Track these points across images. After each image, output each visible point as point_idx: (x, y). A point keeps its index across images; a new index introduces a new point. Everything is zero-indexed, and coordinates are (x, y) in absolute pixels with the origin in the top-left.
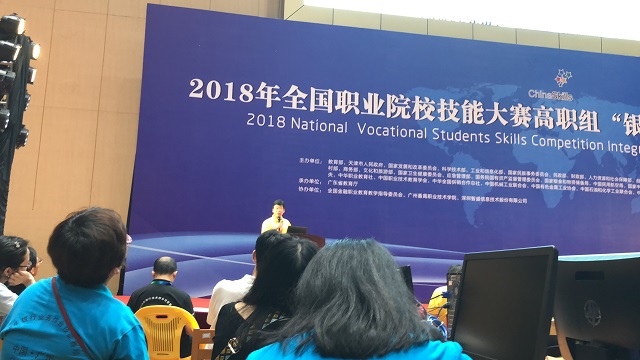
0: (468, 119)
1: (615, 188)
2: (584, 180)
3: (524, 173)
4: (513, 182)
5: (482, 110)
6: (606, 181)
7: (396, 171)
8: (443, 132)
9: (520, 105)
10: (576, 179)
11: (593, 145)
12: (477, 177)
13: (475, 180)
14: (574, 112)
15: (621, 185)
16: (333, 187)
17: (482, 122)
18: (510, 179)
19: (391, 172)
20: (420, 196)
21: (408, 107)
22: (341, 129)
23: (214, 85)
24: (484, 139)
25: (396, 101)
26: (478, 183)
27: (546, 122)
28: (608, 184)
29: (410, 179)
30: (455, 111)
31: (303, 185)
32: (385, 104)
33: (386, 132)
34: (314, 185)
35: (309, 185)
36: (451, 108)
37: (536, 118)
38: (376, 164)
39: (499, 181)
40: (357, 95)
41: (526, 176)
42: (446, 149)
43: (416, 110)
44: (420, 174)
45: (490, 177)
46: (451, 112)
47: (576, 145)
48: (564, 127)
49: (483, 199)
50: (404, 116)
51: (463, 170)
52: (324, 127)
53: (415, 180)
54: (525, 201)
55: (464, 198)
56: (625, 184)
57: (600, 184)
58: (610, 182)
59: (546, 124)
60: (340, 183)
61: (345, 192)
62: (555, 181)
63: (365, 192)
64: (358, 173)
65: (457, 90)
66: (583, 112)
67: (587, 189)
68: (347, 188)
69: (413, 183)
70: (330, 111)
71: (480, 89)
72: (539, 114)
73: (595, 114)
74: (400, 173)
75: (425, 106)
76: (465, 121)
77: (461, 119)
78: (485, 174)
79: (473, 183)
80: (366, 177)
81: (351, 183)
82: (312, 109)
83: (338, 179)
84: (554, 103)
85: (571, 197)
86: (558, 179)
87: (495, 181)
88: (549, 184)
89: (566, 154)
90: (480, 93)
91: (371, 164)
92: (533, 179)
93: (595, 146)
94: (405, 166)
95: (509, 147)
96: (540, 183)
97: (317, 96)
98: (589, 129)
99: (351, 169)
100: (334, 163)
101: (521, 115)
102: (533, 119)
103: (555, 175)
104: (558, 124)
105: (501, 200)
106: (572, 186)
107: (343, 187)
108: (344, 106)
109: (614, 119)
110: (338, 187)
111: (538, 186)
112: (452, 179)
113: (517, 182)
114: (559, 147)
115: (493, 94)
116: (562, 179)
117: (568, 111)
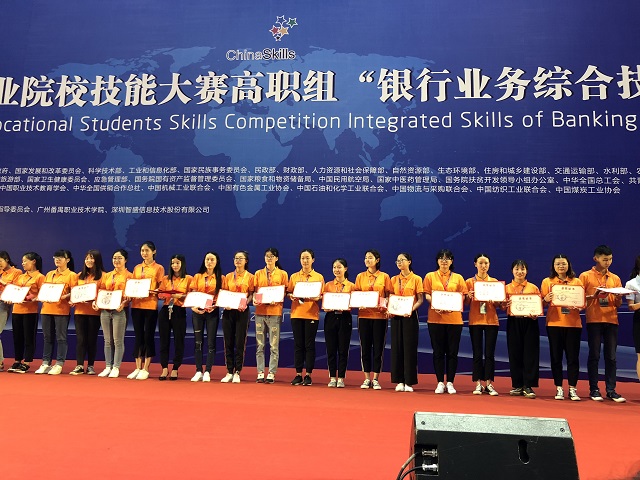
0: (132, 99)
1: (356, 184)
2: (304, 175)
3: (208, 170)
4: (190, 183)
5: (154, 85)
6: (341, 174)
8: (95, 121)
9: (212, 74)
10: (290, 174)
11: (323, 122)
12: (138, 179)
13: (134, 184)
14: (296, 75)
15: (366, 179)
17: (153, 101)
18: (186, 180)
19: (17, 179)
20: (54, 210)
21: (50, 91)
24: (152, 125)
25: (36, 85)
26: (137, 188)
27: (250, 93)
28: (344, 179)
29: (42, 188)
30: (116, 90)
32: (20, 91)
33: (17, 127)
36: (110, 87)
37: (235, 89)
39: (169, 184)
41: (212, 174)
42: (97, 144)
43: (61, 94)
44: (57, 179)
45: (155, 178)
46: (110, 92)
47: (295, 123)
48: (278, 99)
49: (142, 210)
50: (44, 104)
51: (119, 170)
53: (49, 188)
54: (206, 209)
55: (115, 210)
56: (373, 177)
57: (329, 179)
58: (348, 175)
59: (250, 97)
62: (257, 178)
65: (122, 62)
66: (311, 73)
67: (308, 188)
69: (46, 192)
71: (153, 58)
72: (240, 84)
73: (330, 75)
74: (30, 179)
75: (74, 87)
76: (127, 103)
77: (123, 101)
78: (148, 175)
79: (130, 188)
84: (264, 65)
85: (281, 200)
86: (262, 175)
87: (162, 183)
88: (247, 184)
89: (277, 137)
90: (154, 64)
92: (222, 178)
94: (38, 171)
95: (190, 134)
96: (233, 183)
98: (319, 98)
101: (211, 88)
102: (229, 91)
103: (257, 169)
104: (268, 95)
105: (170, 210)
106: (283, 184)
109: (362, 79)
111: (228, 188)
112: (101, 184)
113: (197, 183)
114: (267, 128)
115: (173, 61)
116: (268, 175)
117: (286, 75)
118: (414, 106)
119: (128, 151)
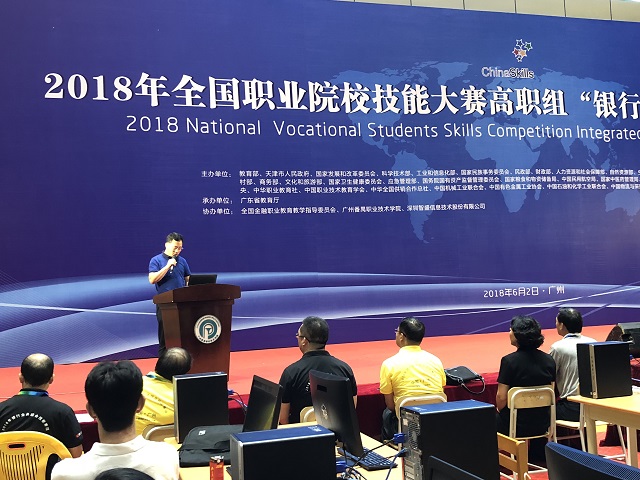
0: (410, 108)
1: (587, 183)
2: (551, 176)
3: (480, 172)
4: (468, 184)
5: (426, 96)
6: (576, 175)
7: (325, 180)
8: (380, 127)
9: (472, 88)
10: (541, 175)
11: (559, 132)
12: (425, 181)
13: (423, 185)
14: (536, 92)
15: (594, 179)
16: (248, 206)
17: (427, 111)
18: (464, 181)
19: (319, 182)
20: (357, 209)
21: (335, 97)
22: (253, 130)
23: (77, 81)
24: (430, 133)
25: (321, 90)
26: (426, 188)
27: (504, 106)
28: (579, 179)
29: (344, 189)
30: (394, 99)
31: (209, 206)
32: (306, 95)
33: (311, 131)
34: (222, 206)
35: (217, 206)
36: (389, 95)
37: (492, 103)
38: (300, 173)
39: (451, 184)
40: (269, 84)
41: (483, 176)
42: (386, 148)
43: (346, 100)
44: (355, 182)
45: (439, 179)
46: (389, 100)
47: (540, 133)
48: (525, 112)
49: (433, 208)
50: (331, 109)
51: (408, 173)
52: (230, 129)
53: (350, 190)
54: (483, 206)
55: (410, 208)
56: (598, 177)
57: (569, 179)
58: (581, 175)
59: (504, 109)
60: (257, 201)
61: (264, 211)
62: (518, 179)
63: (290, 210)
64: (278, 186)
65: (396, 72)
66: (547, 91)
67: (555, 187)
68: (266, 205)
69: (347, 194)
70: (236, 106)
71: (422, 70)
72: (496, 98)
73: (560, 93)
74: (331, 182)
75: (357, 94)
76: (406, 112)
77: (402, 109)
78: (433, 177)
79: (420, 189)
80: (289, 190)
81: (270, 200)
82: (213, 105)
83: (254, 195)
84: (511, 82)
85: (537, 197)
86: (521, 176)
87: (445, 184)
88: (510, 184)
89: (529, 144)
90: (424, 77)
91: (294, 173)
92: (491, 179)
93: (562, 133)
94: (337, 174)
95: (461, 140)
96: (500, 183)
97: (218, 88)
98: (555, 113)
99: (269, 181)
100: (247, 175)
101: (473, 100)
102: (488, 104)
103: (517, 171)
104: (518, 108)
105: (455, 207)
106: (537, 183)
107: (260, 206)
108: (254, 99)
109: (583, 98)
110: (254, 206)
111: (497, 187)
112: (395, 185)
113: (473, 184)
114: (520, 136)
115: (439, 75)
116: (525, 176)
117: (529, 92)
118: (618, 122)
119: (413, 156)
